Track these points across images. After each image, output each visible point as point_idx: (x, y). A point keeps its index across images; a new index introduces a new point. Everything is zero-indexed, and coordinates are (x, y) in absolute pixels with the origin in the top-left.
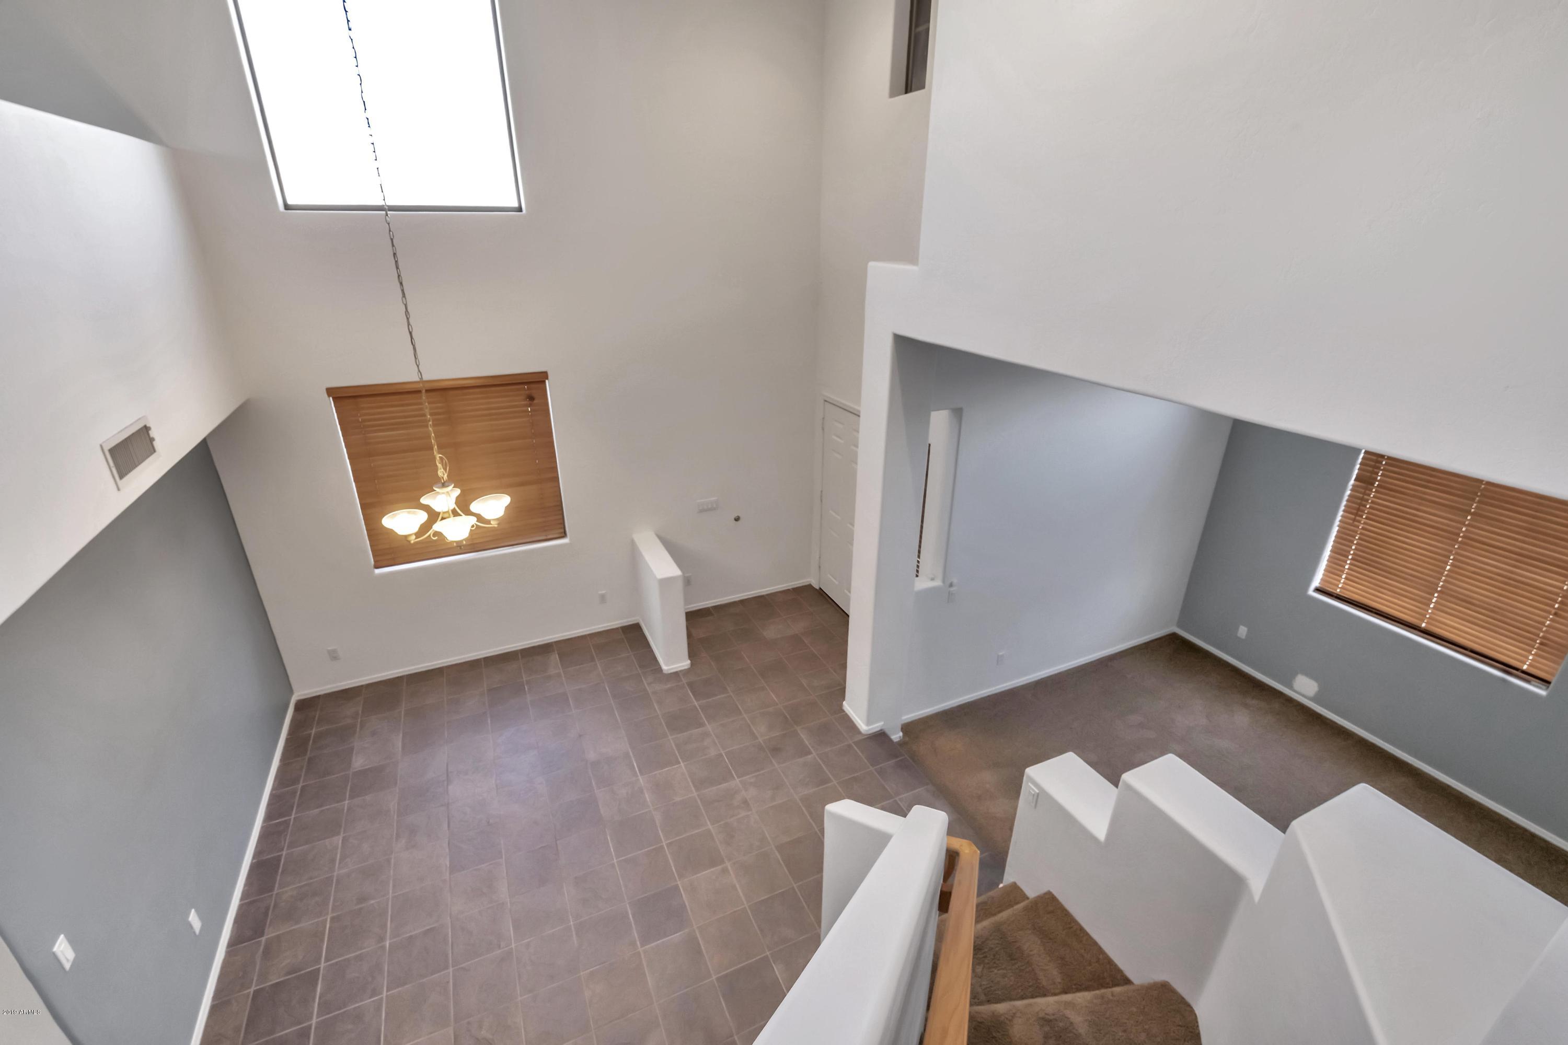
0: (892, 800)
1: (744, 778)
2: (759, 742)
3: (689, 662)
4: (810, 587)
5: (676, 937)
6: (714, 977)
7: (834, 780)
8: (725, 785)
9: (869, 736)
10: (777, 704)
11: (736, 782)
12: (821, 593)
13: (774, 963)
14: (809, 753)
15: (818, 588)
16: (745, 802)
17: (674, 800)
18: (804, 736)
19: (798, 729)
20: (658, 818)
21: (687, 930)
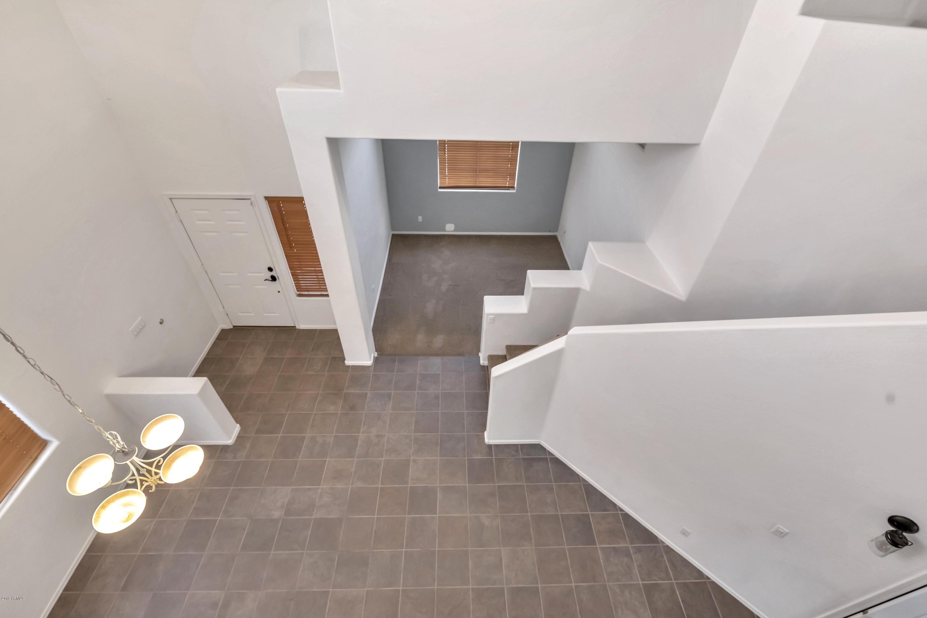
0: (418, 375)
1: (361, 431)
2: (340, 413)
3: (238, 425)
4: (223, 331)
5: (439, 495)
6: (467, 485)
7: (391, 392)
8: (359, 442)
9: (374, 364)
10: (318, 394)
11: (362, 436)
12: (237, 329)
13: (473, 457)
14: (366, 394)
15: (232, 327)
16: (378, 436)
17: (352, 472)
18: (352, 391)
19: (345, 391)
20: (360, 484)
21: (438, 489)
